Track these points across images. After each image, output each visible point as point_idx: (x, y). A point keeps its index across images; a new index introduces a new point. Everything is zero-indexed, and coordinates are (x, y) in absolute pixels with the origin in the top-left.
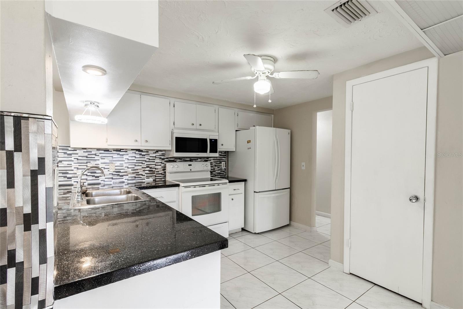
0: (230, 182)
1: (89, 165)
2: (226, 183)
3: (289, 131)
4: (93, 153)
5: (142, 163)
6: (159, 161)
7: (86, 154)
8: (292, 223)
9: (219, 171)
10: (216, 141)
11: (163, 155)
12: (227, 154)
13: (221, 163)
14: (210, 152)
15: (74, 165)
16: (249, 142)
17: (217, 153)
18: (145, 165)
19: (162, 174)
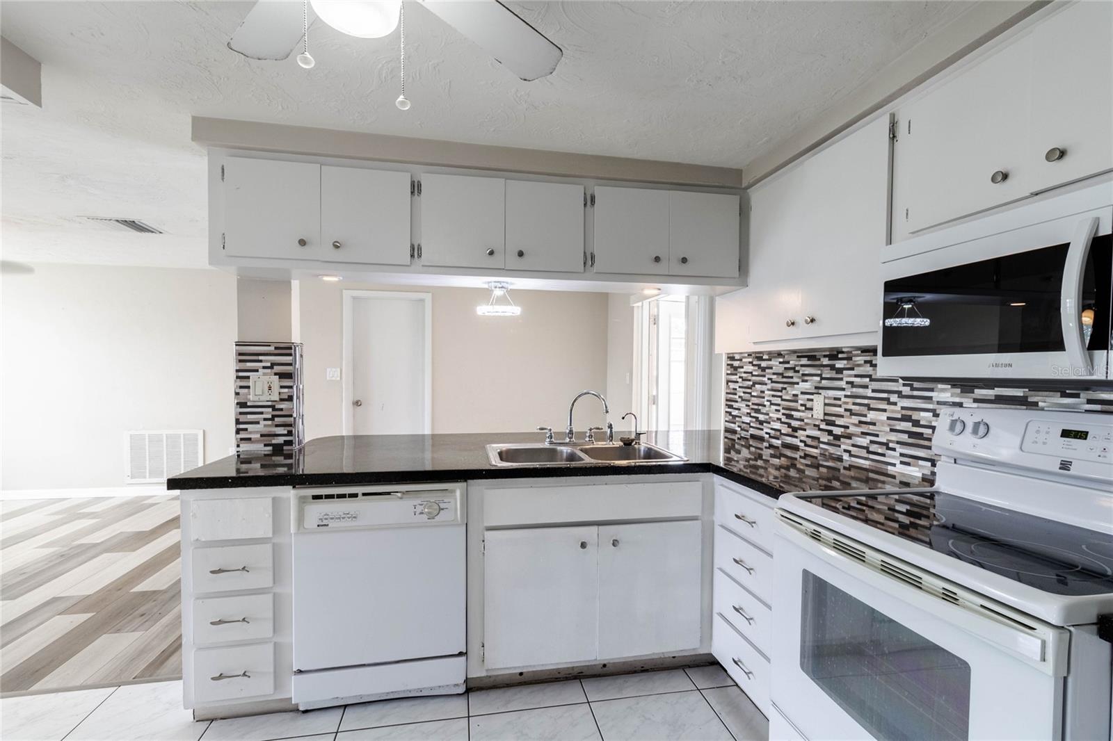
5: (887, 400)
18: (898, 408)
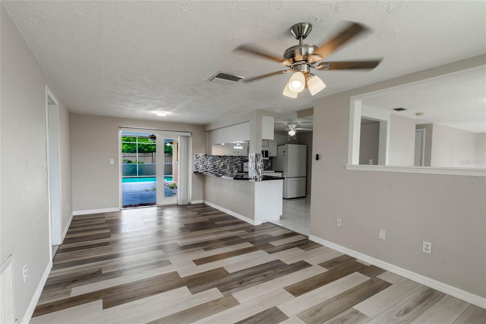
0: (275, 172)
1: (214, 163)
2: (273, 173)
3: (306, 146)
4: (215, 157)
6: (240, 161)
7: (212, 158)
8: (307, 196)
9: (267, 168)
10: (268, 151)
11: (242, 158)
12: (271, 158)
13: (268, 163)
14: (265, 157)
15: (209, 163)
16: (284, 152)
17: (268, 157)
19: (241, 168)
